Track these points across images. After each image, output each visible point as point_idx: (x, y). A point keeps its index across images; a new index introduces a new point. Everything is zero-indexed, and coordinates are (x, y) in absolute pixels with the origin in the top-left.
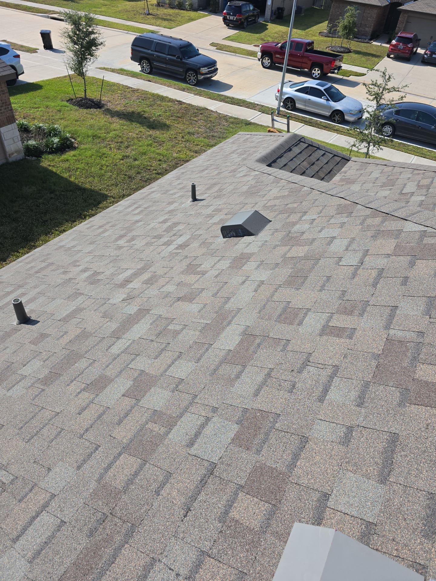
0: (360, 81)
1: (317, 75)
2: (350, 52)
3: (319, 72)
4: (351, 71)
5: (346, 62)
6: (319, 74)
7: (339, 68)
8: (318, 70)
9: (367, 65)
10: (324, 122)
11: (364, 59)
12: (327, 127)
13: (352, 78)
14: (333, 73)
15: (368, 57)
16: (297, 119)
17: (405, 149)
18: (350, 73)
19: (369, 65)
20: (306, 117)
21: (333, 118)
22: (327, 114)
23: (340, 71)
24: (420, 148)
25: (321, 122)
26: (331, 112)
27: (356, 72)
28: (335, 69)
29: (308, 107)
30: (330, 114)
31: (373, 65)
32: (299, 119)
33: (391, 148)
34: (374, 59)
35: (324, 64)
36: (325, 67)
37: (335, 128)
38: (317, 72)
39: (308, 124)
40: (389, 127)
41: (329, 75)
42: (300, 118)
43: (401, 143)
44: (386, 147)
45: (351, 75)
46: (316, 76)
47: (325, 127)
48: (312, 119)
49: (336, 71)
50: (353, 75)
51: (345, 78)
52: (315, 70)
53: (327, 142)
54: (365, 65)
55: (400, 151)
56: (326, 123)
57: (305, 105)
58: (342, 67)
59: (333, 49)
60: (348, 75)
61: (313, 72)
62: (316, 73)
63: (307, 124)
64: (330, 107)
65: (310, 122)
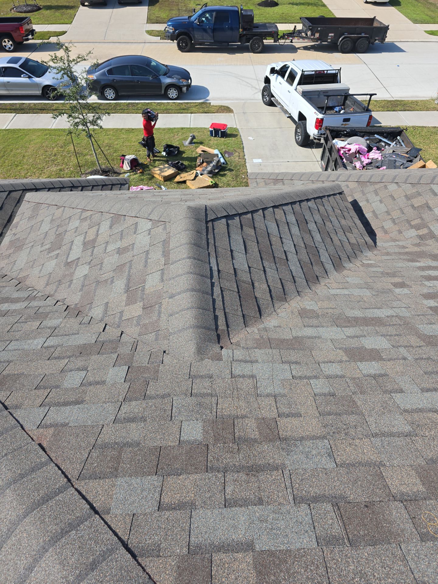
0: (64, 41)
1: (10, 46)
2: (39, 9)
3: (11, 43)
4: (48, 32)
5: (40, 22)
6: (11, 45)
7: (32, 32)
8: (9, 41)
9: (64, 20)
10: (39, 103)
11: (58, 14)
12: (43, 110)
13: (53, 40)
14: (28, 40)
15: (61, 11)
16: (4, 109)
17: (134, 109)
18: (48, 35)
19: (66, 20)
20: (16, 104)
21: (47, 96)
22: (38, 92)
23: (36, 35)
24: (148, 103)
25: (35, 104)
26: (41, 89)
27: (55, 32)
28: (28, 35)
29: (12, 90)
30: (41, 92)
31: (71, 19)
32: (6, 109)
33: (121, 113)
34: (69, 11)
35: (11, 32)
36: (14, 35)
37: (54, 108)
38: (8, 43)
39: (20, 112)
40: (110, 90)
41: (25, 42)
42: (8, 108)
43: (129, 103)
44: (115, 113)
45: (50, 37)
46: (10, 48)
47: (41, 110)
48: (24, 104)
49: (30, 37)
50: (53, 36)
51: (46, 41)
52: (5, 42)
53: (49, 128)
54: (62, 21)
55: (131, 113)
56: (41, 103)
57: (8, 90)
58: (35, 30)
59: (19, 10)
60: (47, 37)
61: (4, 44)
62: (8, 45)
63: (18, 112)
64: (37, 85)
65: (21, 109)
